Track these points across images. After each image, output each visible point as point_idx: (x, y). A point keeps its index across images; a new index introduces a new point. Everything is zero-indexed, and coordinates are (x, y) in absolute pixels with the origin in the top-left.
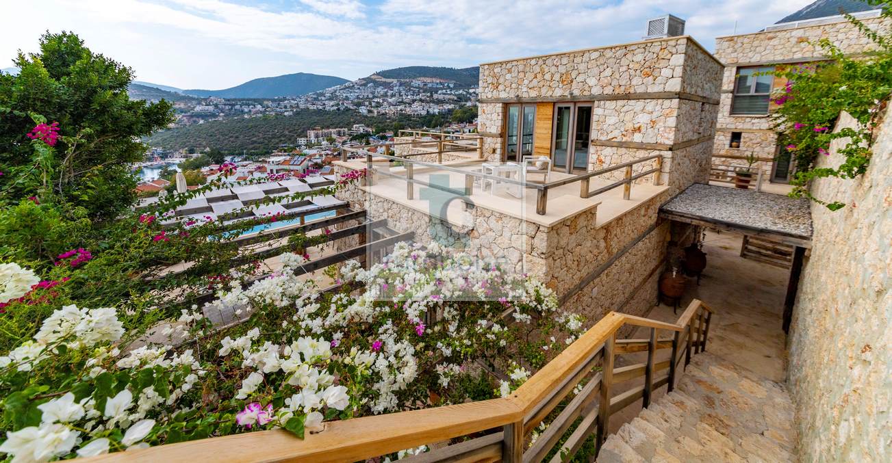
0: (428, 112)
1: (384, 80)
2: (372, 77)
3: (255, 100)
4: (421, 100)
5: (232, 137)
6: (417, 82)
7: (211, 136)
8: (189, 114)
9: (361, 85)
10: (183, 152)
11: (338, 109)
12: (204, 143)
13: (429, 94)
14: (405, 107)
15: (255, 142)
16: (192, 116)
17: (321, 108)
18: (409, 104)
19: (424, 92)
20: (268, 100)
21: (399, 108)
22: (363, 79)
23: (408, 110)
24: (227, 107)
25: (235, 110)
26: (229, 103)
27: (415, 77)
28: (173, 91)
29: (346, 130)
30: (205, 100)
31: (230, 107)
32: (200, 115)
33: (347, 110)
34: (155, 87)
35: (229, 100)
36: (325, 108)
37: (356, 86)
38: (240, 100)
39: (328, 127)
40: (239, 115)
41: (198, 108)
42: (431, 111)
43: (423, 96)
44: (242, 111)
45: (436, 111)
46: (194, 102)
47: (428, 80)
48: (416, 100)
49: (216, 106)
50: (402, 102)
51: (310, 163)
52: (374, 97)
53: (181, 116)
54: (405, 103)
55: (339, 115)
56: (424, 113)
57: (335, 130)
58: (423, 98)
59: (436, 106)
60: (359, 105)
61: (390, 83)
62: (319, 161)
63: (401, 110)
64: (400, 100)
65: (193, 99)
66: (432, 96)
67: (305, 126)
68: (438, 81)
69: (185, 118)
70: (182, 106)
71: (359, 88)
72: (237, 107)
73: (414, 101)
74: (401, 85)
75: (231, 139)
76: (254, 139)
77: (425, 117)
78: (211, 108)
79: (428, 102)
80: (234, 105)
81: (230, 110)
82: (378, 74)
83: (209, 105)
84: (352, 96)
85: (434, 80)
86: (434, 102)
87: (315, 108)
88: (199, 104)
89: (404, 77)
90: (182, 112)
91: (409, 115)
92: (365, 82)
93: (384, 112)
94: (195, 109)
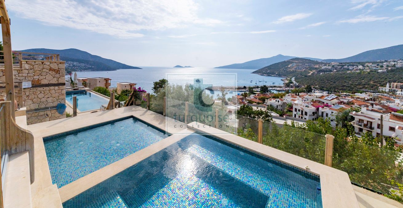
3: (359, 63)
5: (332, 82)
8: (318, 70)
12: (317, 84)
15: (344, 86)
20: (369, 63)
25: (344, 68)
26: (341, 65)
28: (315, 60)
31: (341, 67)
34: (309, 59)
35: (341, 63)
38: (348, 63)
41: (323, 68)
46: (323, 65)
49: (333, 66)
65: (323, 63)
70: (317, 66)
72: (346, 67)
75: (331, 83)
76: (345, 84)
78: (330, 67)
83: (330, 66)
90: (316, 69)
94: (322, 68)
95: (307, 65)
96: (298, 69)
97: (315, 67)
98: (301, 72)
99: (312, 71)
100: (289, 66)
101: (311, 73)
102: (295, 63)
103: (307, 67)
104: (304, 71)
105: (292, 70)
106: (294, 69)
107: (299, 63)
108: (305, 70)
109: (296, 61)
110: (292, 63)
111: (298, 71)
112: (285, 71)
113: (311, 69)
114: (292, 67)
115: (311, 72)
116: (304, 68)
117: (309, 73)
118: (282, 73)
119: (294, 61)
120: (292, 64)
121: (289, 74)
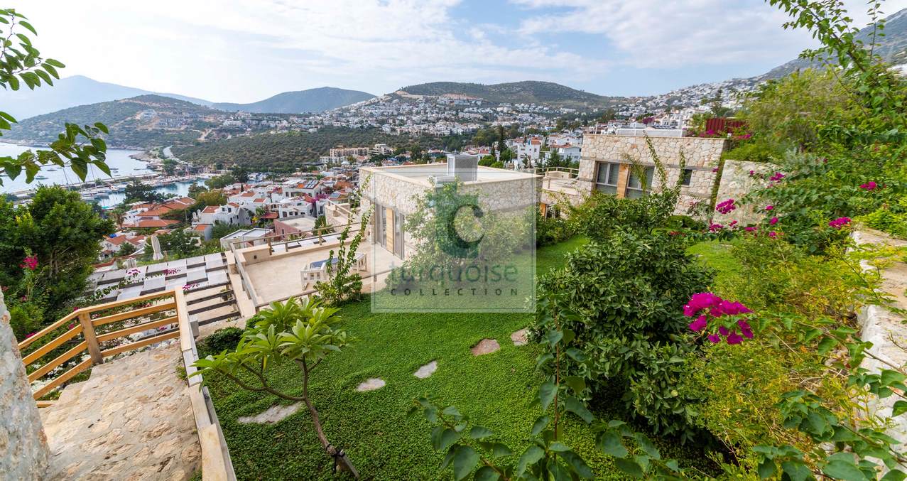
0: (451, 132)
1: (409, 96)
2: (398, 93)
3: (281, 115)
4: (446, 119)
5: (257, 153)
6: (443, 99)
7: (238, 152)
8: (218, 128)
9: (386, 101)
10: (212, 167)
11: (362, 127)
12: (232, 159)
13: (454, 113)
14: (429, 126)
15: (279, 160)
16: (220, 131)
17: (344, 125)
18: (434, 122)
19: (450, 110)
20: (294, 115)
21: (423, 127)
22: (389, 95)
23: (432, 130)
24: (254, 122)
25: (262, 125)
26: (255, 118)
27: (441, 93)
28: (202, 104)
29: (368, 149)
30: (234, 114)
31: (257, 122)
32: (228, 130)
33: (371, 127)
34: (186, 100)
35: (255, 115)
36: (348, 125)
37: (381, 102)
38: (267, 115)
39: (350, 146)
40: (265, 131)
41: (227, 123)
42: (455, 131)
43: (448, 114)
44: (269, 127)
45: (460, 131)
46: (223, 116)
47: (454, 97)
48: (440, 119)
49: (244, 120)
50: (426, 121)
51: (323, 188)
52: (399, 114)
53: (210, 130)
54: (429, 122)
55: (362, 133)
56: (447, 133)
57: (357, 149)
58: (448, 117)
59: (460, 126)
60: (382, 122)
61: (416, 100)
62: (331, 186)
63: (424, 129)
64: (425, 118)
65: (222, 113)
66: (457, 114)
67: (327, 144)
68: (465, 98)
69: (214, 133)
70: (212, 120)
71: (384, 105)
72: (264, 122)
73: (438, 119)
74: (427, 101)
75: (257, 156)
76: (279, 156)
77: (448, 137)
78: (239, 123)
79: (453, 121)
80: (260, 120)
81: (257, 125)
82: (404, 90)
83: (237, 120)
84: (377, 112)
85: (461, 97)
86: (458, 121)
87: (339, 125)
88: (228, 118)
89: (431, 93)
90: (211, 126)
91: (432, 135)
92: (389, 98)
93: (407, 131)
94: (224, 124)
95: (188, 115)
96: (169, 126)
97: (207, 120)
98: (179, 132)
99: (204, 131)
100: (138, 117)
101: (205, 135)
102: (154, 108)
103: (189, 120)
104: (186, 130)
105: (150, 129)
106: (157, 125)
107: (165, 108)
108: (188, 128)
109: (154, 105)
110: (144, 108)
111: (170, 131)
112: (129, 130)
113: (202, 126)
114: (149, 120)
115: (203, 133)
116: (182, 124)
117: (200, 136)
118: (120, 137)
119: (147, 104)
120: (146, 112)
121: (146, 138)
